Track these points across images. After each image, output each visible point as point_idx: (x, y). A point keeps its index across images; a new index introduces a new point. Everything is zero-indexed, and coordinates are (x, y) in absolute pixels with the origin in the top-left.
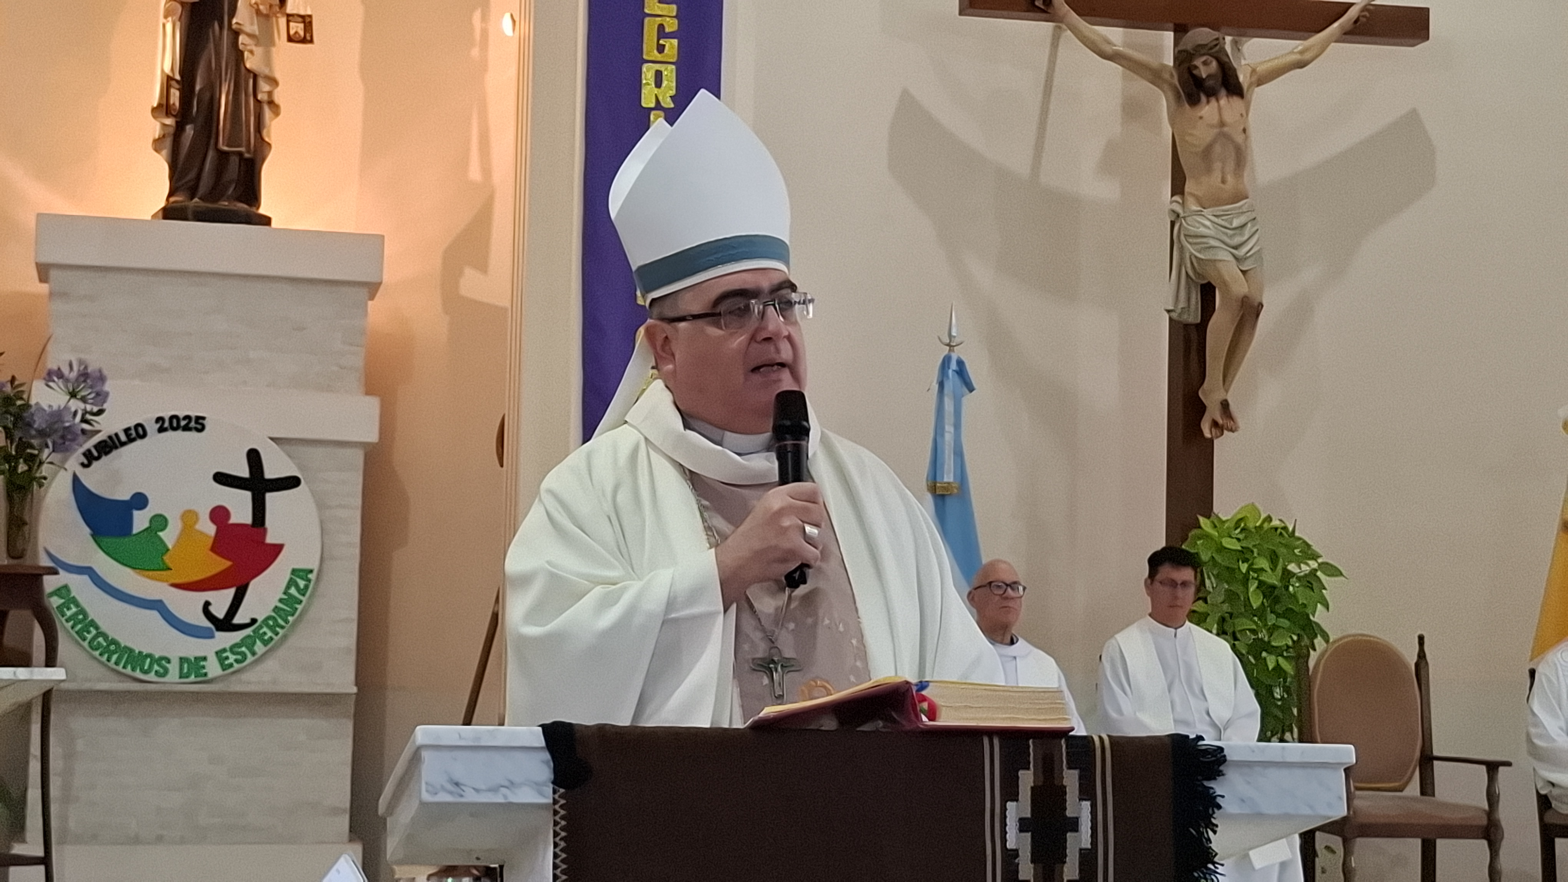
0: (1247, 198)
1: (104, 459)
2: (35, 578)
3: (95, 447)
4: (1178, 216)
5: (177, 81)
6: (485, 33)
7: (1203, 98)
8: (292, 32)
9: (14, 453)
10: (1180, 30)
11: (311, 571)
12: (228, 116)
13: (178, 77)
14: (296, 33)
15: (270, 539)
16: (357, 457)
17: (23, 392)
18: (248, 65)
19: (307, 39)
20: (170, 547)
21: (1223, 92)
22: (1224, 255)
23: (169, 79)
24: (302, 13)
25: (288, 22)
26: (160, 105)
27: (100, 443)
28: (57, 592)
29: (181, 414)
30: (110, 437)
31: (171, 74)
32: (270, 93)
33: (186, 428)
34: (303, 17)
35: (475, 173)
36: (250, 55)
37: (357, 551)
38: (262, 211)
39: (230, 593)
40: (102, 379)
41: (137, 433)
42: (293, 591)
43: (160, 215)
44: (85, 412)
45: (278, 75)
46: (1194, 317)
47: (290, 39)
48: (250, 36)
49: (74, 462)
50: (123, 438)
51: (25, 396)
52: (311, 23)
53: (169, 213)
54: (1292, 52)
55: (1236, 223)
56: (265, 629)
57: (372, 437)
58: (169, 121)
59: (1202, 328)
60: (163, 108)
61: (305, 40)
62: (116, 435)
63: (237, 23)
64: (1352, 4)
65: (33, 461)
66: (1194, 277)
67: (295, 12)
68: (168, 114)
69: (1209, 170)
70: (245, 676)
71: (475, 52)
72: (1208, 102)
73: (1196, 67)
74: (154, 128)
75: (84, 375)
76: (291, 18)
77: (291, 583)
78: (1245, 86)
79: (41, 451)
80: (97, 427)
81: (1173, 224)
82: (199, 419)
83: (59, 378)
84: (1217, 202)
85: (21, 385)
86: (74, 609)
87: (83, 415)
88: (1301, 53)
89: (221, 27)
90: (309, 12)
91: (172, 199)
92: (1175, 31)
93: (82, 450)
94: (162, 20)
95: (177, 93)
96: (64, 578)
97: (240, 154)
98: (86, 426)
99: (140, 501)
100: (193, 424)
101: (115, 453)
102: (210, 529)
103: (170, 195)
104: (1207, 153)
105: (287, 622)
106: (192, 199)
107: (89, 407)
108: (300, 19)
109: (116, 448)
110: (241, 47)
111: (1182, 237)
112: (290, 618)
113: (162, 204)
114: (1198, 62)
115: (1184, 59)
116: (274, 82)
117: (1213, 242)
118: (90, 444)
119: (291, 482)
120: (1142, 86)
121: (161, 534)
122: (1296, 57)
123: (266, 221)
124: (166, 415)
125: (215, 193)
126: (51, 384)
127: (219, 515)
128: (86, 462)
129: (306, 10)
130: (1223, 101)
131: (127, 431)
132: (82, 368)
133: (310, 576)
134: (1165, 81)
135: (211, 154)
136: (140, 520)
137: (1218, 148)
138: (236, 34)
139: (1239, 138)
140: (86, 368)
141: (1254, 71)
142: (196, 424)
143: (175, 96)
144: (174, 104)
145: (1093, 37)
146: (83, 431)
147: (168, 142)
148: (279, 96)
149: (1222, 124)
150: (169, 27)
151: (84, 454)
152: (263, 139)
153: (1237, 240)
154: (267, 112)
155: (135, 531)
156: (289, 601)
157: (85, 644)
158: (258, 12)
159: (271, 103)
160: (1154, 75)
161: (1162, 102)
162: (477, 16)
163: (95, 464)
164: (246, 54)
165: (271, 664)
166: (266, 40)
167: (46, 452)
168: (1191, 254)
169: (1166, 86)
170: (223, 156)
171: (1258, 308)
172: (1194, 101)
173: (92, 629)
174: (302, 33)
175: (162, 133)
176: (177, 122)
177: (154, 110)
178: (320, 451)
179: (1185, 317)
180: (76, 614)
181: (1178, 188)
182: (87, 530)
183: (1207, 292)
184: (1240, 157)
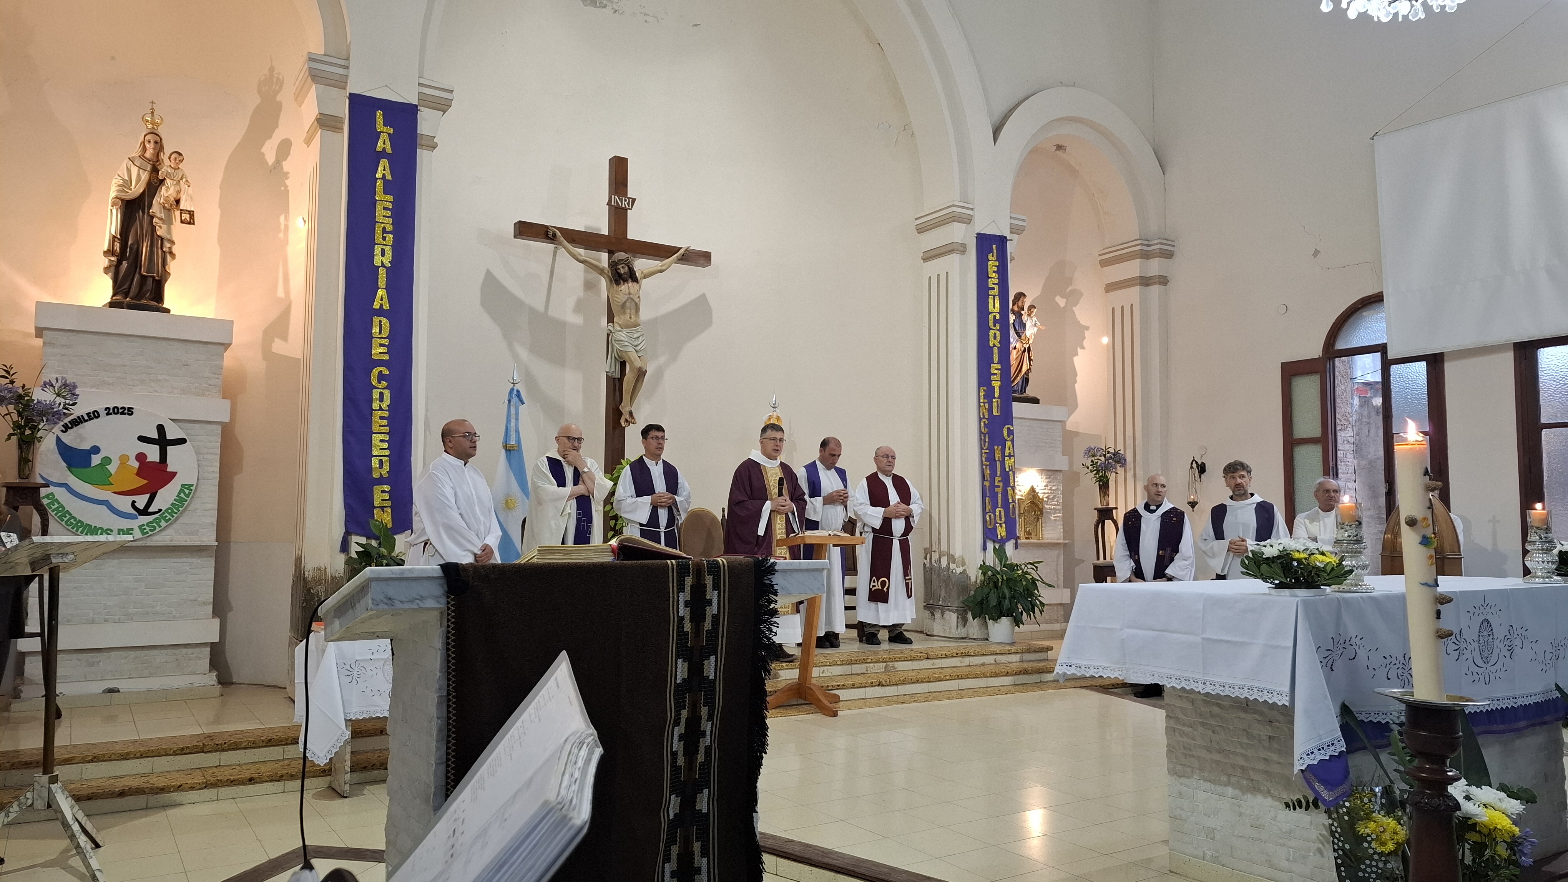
0: (640, 325)
1: (75, 428)
2: (36, 489)
3: (69, 422)
4: (611, 332)
5: (118, 238)
6: (287, 227)
7: (622, 282)
8: (183, 218)
9: (23, 424)
10: (611, 253)
11: (192, 485)
12: (147, 258)
13: (119, 237)
14: (186, 219)
15: (169, 470)
16: (219, 429)
17: (30, 392)
18: (158, 234)
19: (191, 222)
20: (113, 474)
21: (630, 280)
22: (631, 349)
23: (114, 237)
24: (189, 209)
25: (181, 213)
26: (109, 250)
27: (72, 420)
28: (47, 496)
29: (120, 406)
30: (78, 417)
31: (114, 234)
32: (170, 248)
33: (122, 413)
34: (189, 211)
35: (281, 293)
36: (159, 228)
37: (218, 475)
38: (166, 305)
39: (148, 495)
40: (75, 387)
41: (95, 415)
42: (182, 495)
43: (108, 306)
44: (65, 404)
45: (175, 239)
46: (617, 375)
47: (182, 222)
48: (161, 219)
49: (57, 429)
50: (86, 418)
51: (30, 395)
52: (193, 215)
53: (112, 304)
54: (657, 266)
55: (635, 336)
56: (166, 514)
57: (226, 419)
58: (113, 259)
59: (621, 380)
60: (109, 252)
61: (189, 223)
62: (82, 416)
63: (153, 212)
64: (681, 248)
65: (35, 429)
66: (617, 358)
67: (185, 209)
68: (113, 255)
69: (624, 313)
70: (154, 538)
71: (281, 235)
72: (624, 284)
73: (619, 269)
74: (105, 262)
75: (65, 385)
76: (183, 212)
77: (181, 491)
78: (639, 279)
79: (39, 424)
80: (72, 412)
81: (608, 335)
82: (129, 409)
83: (50, 386)
84: (627, 327)
85: (29, 389)
86: (57, 505)
87: (64, 405)
88: (661, 266)
89: (144, 213)
90: (192, 210)
91: (114, 298)
92: (608, 253)
93: (62, 423)
94: (110, 207)
95: (118, 245)
96: (52, 489)
97: (154, 277)
98: (65, 411)
99: (96, 450)
100: (126, 412)
101: (81, 425)
102: (136, 465)
103: (114, 295)
104: (623, 306)
105: (179, 511)
106: (126, 298)
107: (67, 402)
108: (187, 212)
109: (82, 423)
110: (154, 224)
111: (613, 341)
112: (180, 509)
113: (109, 300)
114: (620, 267)
115: (613, 265)
116: (173, 243)
117: (626, 344)
118: (67, 420)
119: (182, 441)
120: (595, 275)
121: (107, 466)
122: (659, 268)
123: (168, 311)
124: (111, 406)
125: (139, 295)
126: (45, 389)
127: (141, 457)
128: (64, 430)
129: (191, 208)
130: (630, 284)
131: (88, 414)
132: (63, 381)
133: (191, 488)
134: (605, 273)
135: (137, 276)
136: (96, 460)
137: (628, 304)
138: (152, 217)
139: (637, 300)
140: (66, 381)
141: (642, 273)
142: (130, 411)
143: (117, 246)
144: (116, 250)
145: (575, 252)
146: (65, 414)
147: (113, 269)
148: (175, 249)
149: (630, 294)
150: (114, 211)
151: (63, 426)
152: (165, 270)
153: (636, 343)
154: (169, 257)
155: (92, 466)
156: (180, 500)
157: (63, 523)
158: (164, 207)
159: (171, 253)
160: (601, 271)
161: (603, 283)
162: (282, 218)
163: (70, 431)
164: (157, 227)
165: (169, 531)
166: (169, 222)
167: (42, 424)
168: (617, 348)
169: (605, 276)
170: (143, 278)
171: (645, 373)
172: (618, 284)
173: (67, 515)
174: (188, 219)
175: (109, 264)
176: (118, 259)
177: (105, 253)
178: (198, 426)
179: (614, 375)
180: (58, 508)
181: (611, 319)
182: (64, 464)
183: (623, 364)
184: (637, 309)
